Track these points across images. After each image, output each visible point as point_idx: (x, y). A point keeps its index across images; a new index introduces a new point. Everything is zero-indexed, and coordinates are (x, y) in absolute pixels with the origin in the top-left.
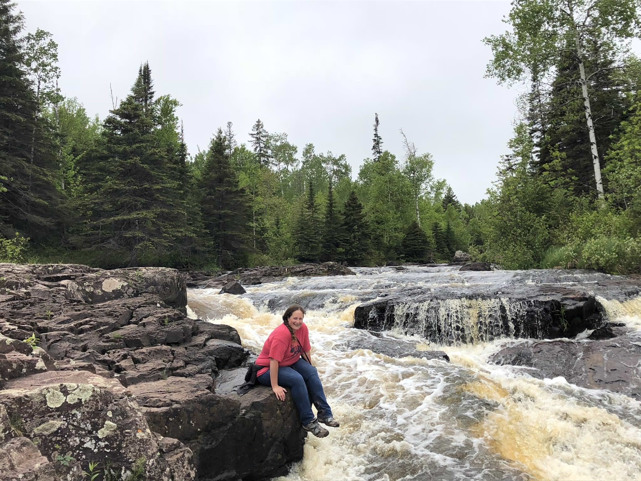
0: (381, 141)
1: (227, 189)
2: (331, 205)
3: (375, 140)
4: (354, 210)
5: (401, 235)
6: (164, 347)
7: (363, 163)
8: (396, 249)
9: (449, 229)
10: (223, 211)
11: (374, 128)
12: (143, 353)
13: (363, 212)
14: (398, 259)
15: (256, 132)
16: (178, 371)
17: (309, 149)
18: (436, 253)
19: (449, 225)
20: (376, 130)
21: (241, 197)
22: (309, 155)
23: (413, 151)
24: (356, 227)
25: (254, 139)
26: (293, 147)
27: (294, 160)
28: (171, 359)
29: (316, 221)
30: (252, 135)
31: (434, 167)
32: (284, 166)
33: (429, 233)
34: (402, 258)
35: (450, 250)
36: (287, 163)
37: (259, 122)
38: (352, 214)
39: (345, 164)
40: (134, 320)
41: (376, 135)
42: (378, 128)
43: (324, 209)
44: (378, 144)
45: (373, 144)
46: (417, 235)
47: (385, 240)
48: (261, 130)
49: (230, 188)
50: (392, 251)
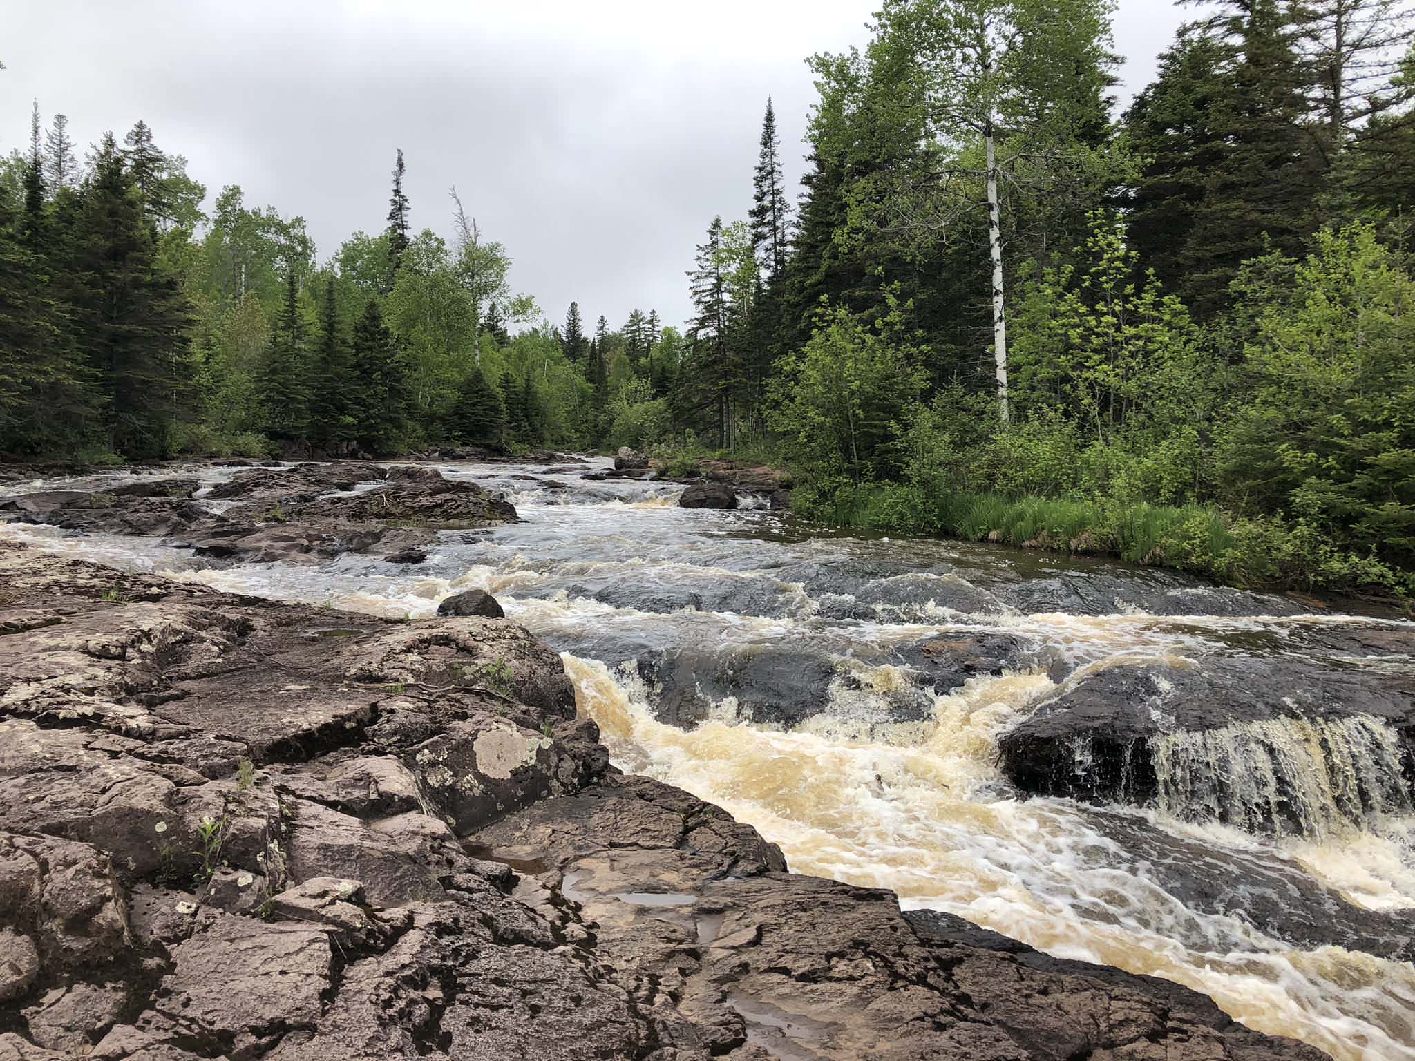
0: (406, 204)
2: (331, 326)
3: (394, 201)
4: (373, 340)
5: (452, 395)
8: (443, 420)
9: (528, 387)
10: (125, 327)
11: (394, 178)
14: (447, 438)
15: (134, 148)
17: (230, 197)
18: (509, 431)
19: (527, 380)
20: (397, 182)
22: (229, 208)
23: (472, 233)
24: (377, 375)
26: (197, 187)
27: (196, 215)
29: (299, 355)
31: (509, 270)
34: (455, 437)
35: (530, 425)
37: (141, 126)
38: (370, 348)
39: (304, 237)
41: (397, 192)
42: (403, 179)
43: (316, 331)
44: (400, 209)
45: (390, 208)
46: (483, 396)
48: (146, 145)
50: (437, 424)
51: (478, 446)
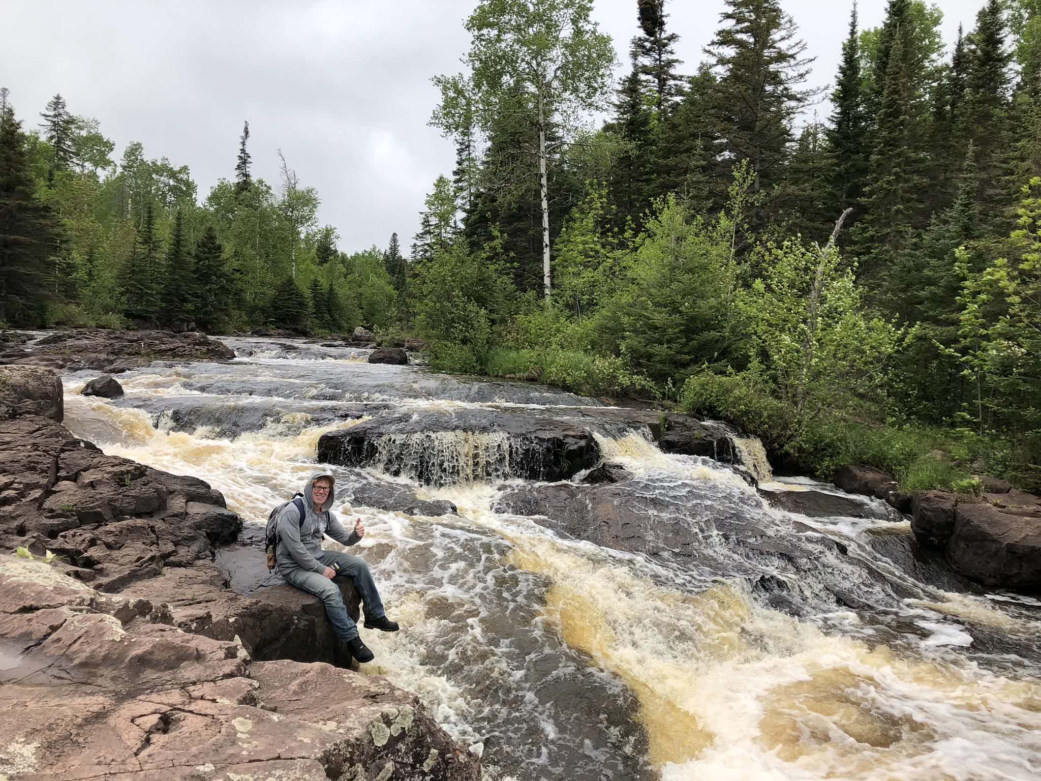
0: (249, 160)
1: (20, 204)
2: (178, 242)
3: (240, 157)
4: (210, 253)
5: (271, 292)
6: (139, 522)
7: (216, 184)
8: (263, 310)
9: (331, 290)
10: (12, 237)
11: (241, 141)
12: (112, 532)
13: (223, 256)
14: (265, 323)
15: (52, 113)
16: (172, 559)
17: (134, 151)
18: (314, 320)
19: (331, 285)
20: (243, 144)
21: (44, 217)
22: (133, 158)
23: (293, 182)
24: (212, 277)
25: (49, 123)
26: (108, 142)
27: (109, 163)
28: (154, 540)
29: (154, 262)
30: (45, 115)
31: (319, 207)
32: (91, 168)
33: (307, 293)
34: (271, 322)
35: (331, 316)
36: (96, 165)
37: (58, 98)
38: (207, 258)
39: (188, 180)
40: (63, 473)
41: (243, 151)
42: (247, 142)
43: (166, 247)
44: (245, 162)
45: (237, 162)
46: (292, 294)
47: (248, 297)
48: (61, 111)
49: (24, 203)
50: (258, 313)
51: (287, 329)
